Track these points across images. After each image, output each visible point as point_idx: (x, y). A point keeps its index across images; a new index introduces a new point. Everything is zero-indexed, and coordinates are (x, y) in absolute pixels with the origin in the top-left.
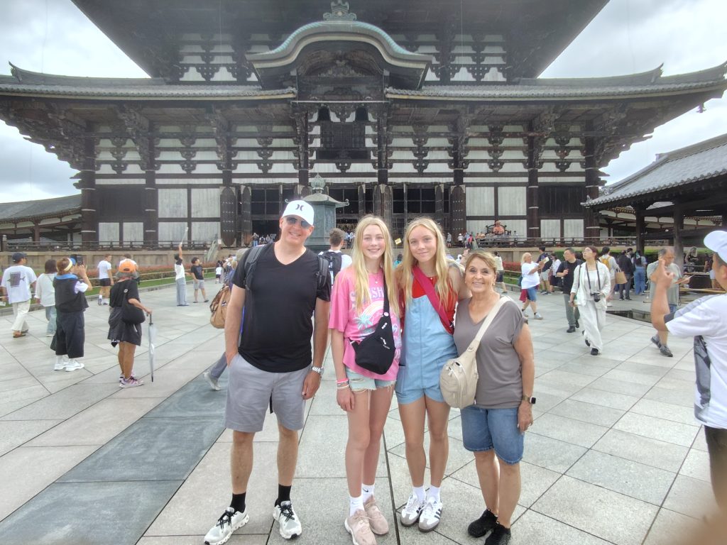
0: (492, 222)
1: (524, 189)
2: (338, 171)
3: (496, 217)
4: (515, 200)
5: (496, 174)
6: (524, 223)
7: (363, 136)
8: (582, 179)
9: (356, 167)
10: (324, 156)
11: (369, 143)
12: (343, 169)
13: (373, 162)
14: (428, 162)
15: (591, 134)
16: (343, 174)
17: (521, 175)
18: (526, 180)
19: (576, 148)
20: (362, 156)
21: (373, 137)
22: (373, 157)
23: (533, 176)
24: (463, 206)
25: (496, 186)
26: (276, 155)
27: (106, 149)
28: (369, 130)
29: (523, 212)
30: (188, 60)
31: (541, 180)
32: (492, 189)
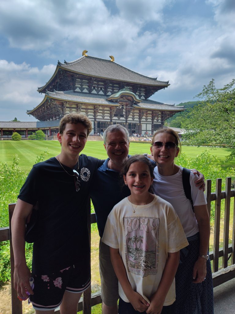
0: (145, 132)
1: (151, 125)
2: (118, 119)
3: (146, 130)
4: (149, 127)
5: (146, 121)
6: (151, 132)
7: (123, 111)
8: (160, 123)
9: (121, 118)
10: (115, 115)
11: (124, 113)
12: (119, 119)
13: (125, 117)
14: (135, 118)
15: (162, 115)
16: (119, 120)
17: (150, 122)
18: (151, 123)
19: (160, 117)
20: (122, 116)
21: (125, 112)
22: (125, 116)
23: (153, 122)
24: (141, 128)
25: (146, 124)
26: (106, 115)
27: (68, 110)
28: (124, 110)
29: (151, 129)
30: (77, 85)
31: (154, 123)
32: (146, 125)
